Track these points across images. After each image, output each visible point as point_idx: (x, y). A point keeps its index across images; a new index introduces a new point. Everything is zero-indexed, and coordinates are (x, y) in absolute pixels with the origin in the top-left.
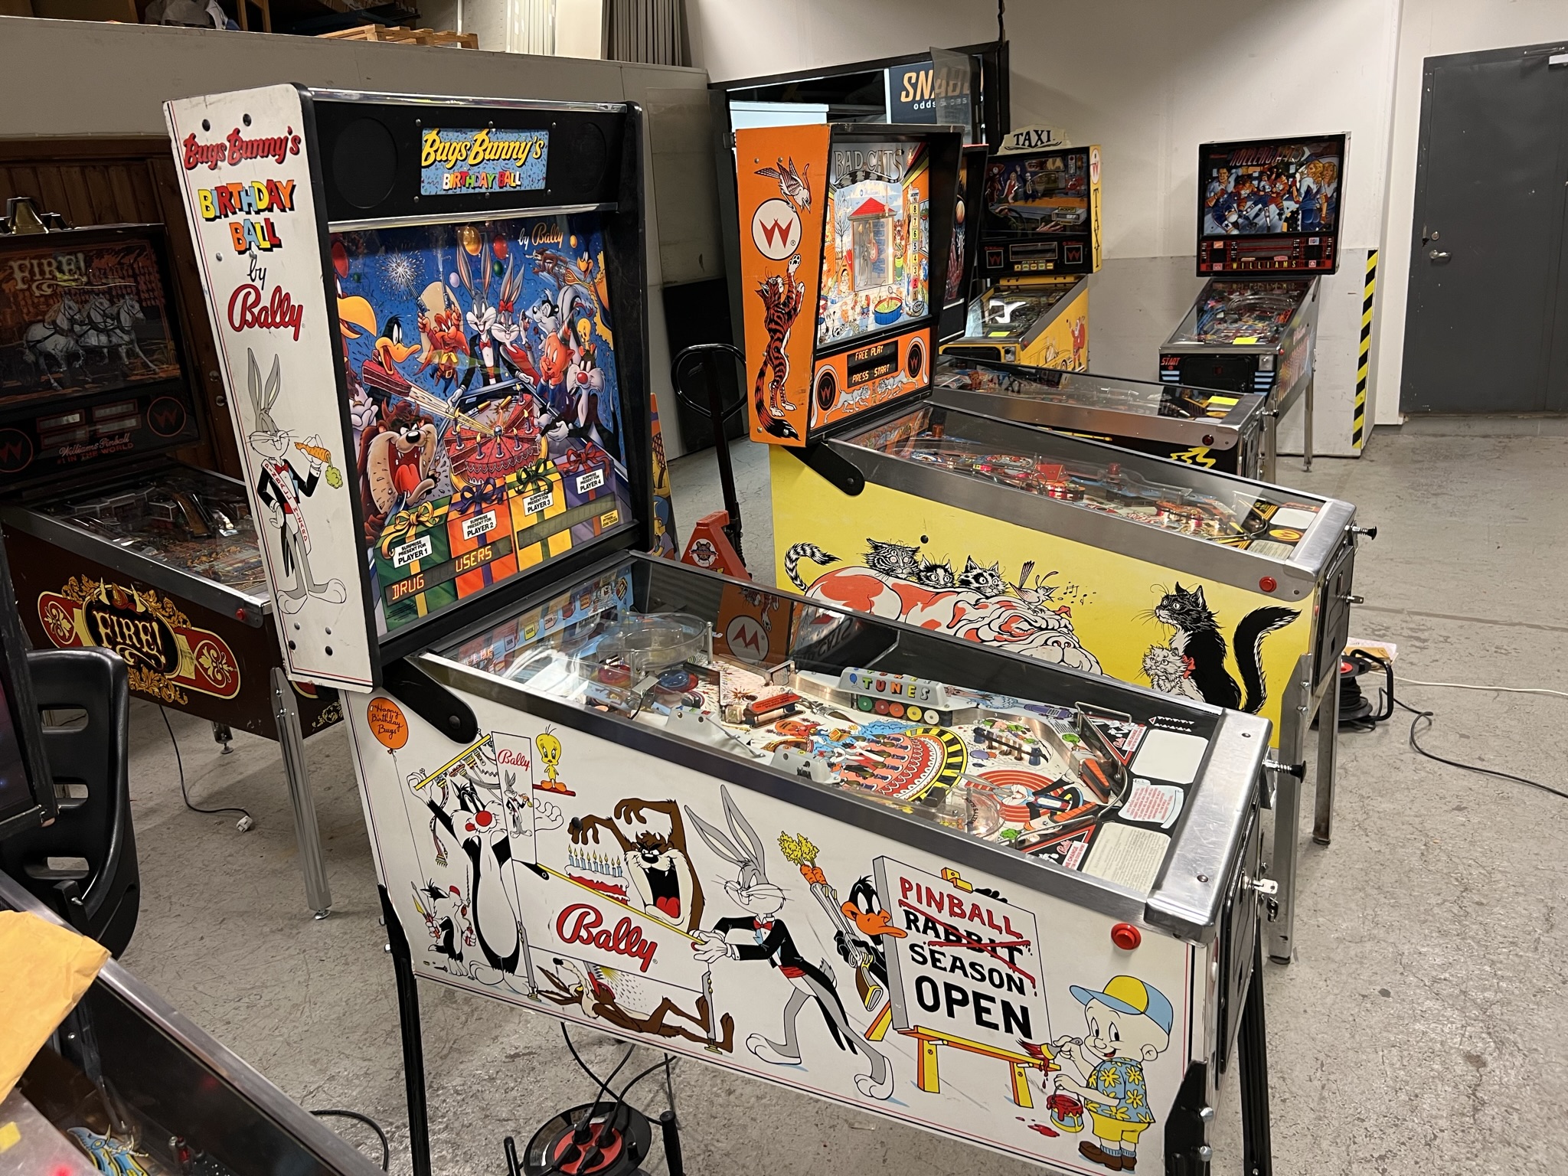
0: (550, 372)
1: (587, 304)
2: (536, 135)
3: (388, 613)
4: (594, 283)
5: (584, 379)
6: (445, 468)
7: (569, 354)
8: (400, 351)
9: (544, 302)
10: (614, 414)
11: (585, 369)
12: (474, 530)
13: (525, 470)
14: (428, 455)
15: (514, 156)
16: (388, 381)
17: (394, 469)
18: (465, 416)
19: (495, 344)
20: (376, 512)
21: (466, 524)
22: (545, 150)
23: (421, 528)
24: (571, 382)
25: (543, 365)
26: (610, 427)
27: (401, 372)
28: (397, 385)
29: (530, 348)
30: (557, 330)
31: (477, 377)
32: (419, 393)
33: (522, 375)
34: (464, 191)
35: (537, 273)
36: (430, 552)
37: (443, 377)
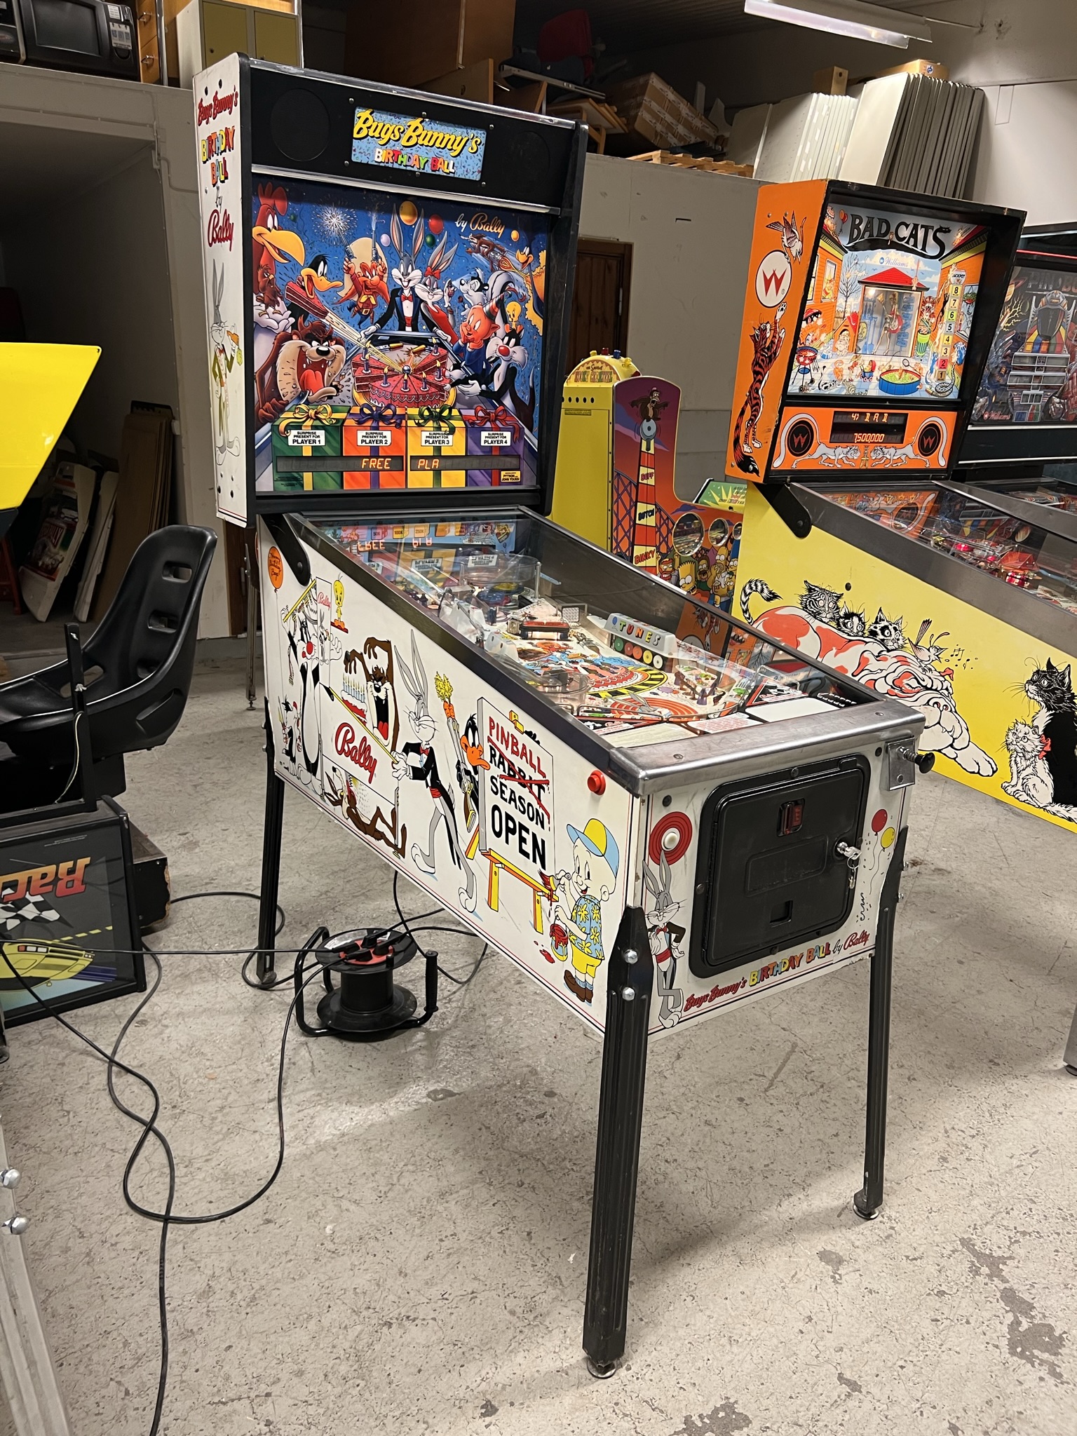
0: (470, 337)
1: (521, 291)
2: (472, 133)
3: (276, 477)
4: (531, 275)
5: (505, 352)
6: (349, 383)
7: (493, 328)
8: (322, 283)
9: (473, 278)
10: (532, 390)
11: (508, 344)
12: (368, 440)
13: (428, 409)
14: (334, 369)
15: (449, 146)
16: (307, 302)
17: (300, 371)
18: (376, 349)
19: (417, 301)
20: (279, 398)
21: (361, 434)
22: (482, 148)
23: (317, 423)
24: (492, 350)
25: (463, 329)
26: (526, 399)
27: (321, 299)
28: (315, 307)
29: (452, 313)
30: (484, 305)
31: (394, 320)
32: (335, 319)
33: (439, 332)
34: (396, 166)
35: (471, 253)
36: (323, 443)
37: (359, 312)
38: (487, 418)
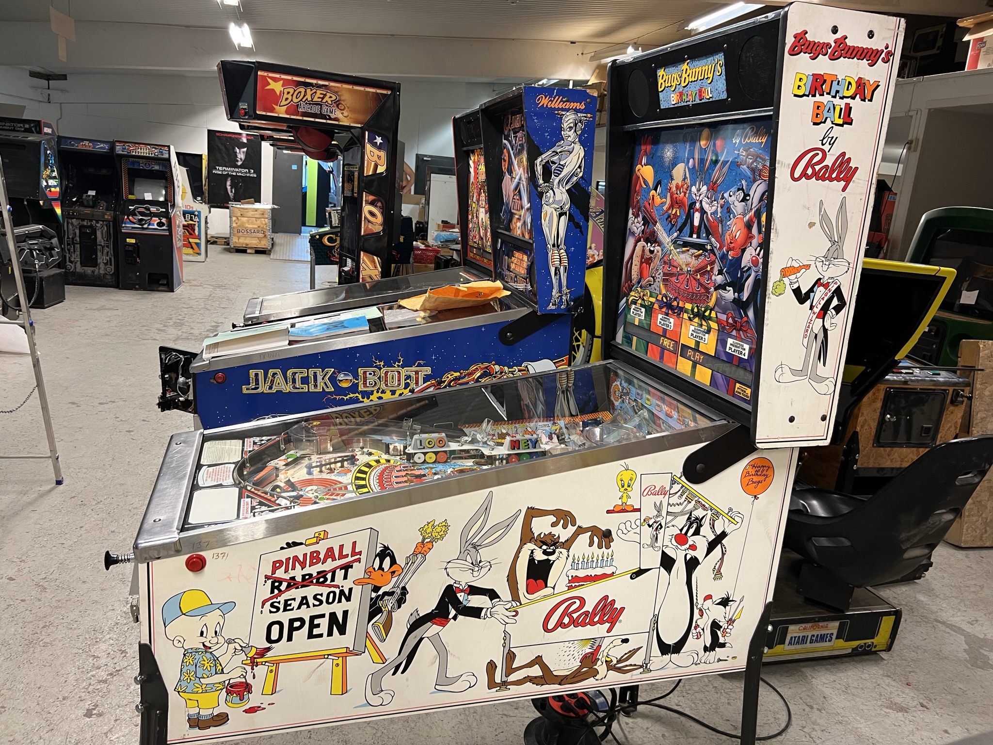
0: (732, 245)
2: (716, 58)
3: (624, 336)
5: (756, 263)
6: (659, 276)
8: (658, 200)
9: (739, 190)
14: (655, 265)
15: (706, 77)
16: (650, 215)
17: (641, 263)
18: (676, 251)
19: (703, 212)
21: (659, 317)
22: (724, 70)
23: (643, 302)
24: (746, 259)
25: (727, 238)
27: (656, 212)
29: (722, 222)
30: (744, 215)
33: (713, 239)
36: (643, 318)
38: (734, 326)
